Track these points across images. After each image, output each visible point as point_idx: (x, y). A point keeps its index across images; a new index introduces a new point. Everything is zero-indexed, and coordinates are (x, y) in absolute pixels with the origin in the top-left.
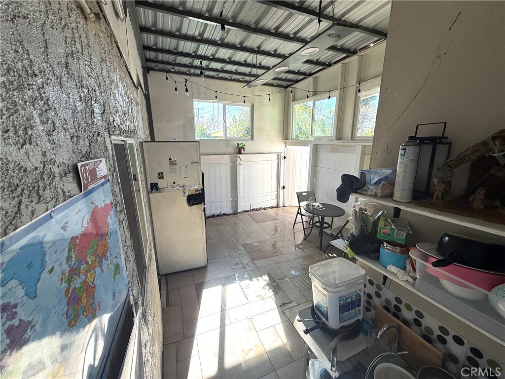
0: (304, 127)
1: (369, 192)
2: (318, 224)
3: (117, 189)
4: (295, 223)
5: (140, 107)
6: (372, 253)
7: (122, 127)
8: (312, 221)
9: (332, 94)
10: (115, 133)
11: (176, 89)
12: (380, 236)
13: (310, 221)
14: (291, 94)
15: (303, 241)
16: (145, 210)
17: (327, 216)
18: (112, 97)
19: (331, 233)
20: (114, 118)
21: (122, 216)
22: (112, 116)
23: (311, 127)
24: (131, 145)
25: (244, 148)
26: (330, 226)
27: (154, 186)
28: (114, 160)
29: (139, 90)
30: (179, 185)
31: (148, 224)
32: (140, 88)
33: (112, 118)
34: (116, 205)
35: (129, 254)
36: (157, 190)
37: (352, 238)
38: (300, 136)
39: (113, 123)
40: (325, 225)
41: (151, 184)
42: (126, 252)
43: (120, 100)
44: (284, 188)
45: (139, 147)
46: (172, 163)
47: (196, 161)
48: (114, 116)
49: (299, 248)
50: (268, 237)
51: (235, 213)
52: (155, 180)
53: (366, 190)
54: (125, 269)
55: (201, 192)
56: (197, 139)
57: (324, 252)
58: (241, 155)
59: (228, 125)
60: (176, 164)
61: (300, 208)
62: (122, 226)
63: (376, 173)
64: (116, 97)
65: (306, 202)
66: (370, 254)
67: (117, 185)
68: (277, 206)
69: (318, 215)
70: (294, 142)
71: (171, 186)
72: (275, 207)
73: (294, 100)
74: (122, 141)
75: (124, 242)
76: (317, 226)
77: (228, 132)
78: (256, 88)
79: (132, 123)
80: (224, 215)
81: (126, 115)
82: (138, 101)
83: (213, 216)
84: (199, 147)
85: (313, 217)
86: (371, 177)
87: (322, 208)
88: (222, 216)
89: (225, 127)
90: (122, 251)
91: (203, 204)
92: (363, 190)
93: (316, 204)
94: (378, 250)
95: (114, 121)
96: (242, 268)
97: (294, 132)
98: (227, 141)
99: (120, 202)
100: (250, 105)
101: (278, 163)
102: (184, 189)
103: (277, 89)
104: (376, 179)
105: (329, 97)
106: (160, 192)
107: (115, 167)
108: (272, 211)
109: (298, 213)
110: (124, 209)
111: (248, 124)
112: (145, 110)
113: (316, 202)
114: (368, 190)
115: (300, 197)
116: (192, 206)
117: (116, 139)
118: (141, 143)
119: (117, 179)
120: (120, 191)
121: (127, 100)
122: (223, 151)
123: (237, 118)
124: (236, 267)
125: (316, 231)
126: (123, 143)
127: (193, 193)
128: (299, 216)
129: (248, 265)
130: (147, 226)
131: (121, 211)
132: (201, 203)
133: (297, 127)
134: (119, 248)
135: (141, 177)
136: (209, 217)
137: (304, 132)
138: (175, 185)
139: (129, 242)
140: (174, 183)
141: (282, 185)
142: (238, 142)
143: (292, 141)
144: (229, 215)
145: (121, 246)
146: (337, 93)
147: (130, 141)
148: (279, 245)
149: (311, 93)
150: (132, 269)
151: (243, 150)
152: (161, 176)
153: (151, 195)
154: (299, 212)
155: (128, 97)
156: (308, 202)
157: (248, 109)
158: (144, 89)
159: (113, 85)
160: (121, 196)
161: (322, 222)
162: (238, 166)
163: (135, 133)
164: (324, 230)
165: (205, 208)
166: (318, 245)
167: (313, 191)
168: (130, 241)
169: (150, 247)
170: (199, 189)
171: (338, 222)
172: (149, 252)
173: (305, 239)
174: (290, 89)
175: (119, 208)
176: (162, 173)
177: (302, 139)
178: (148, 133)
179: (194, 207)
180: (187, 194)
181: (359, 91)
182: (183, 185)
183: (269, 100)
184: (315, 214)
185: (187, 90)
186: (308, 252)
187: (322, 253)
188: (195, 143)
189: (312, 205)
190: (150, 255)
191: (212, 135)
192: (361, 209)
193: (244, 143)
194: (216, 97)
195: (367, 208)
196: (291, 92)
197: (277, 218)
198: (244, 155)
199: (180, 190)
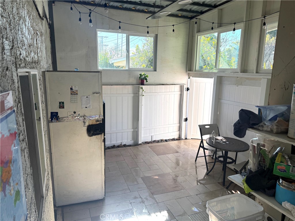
0: (209, 58)
1: (265, 129)
2: (222, 159)
3: (20, 119)
4: (197, 157)
5: (44, 37)
6: (268, 190)
7: (28, 59)
8: (215, 155)
9: (236, 26)
10: (21, 66)
11: (80, 20)
12: (276, 172)
13: (213, 155)
14: (196, 25)
15: (205, 176)
16: (44, 139)
17: (230, 151)
18: (20, 32)
19: (234, 169)
20: (21, 52)
21: (24, 145)
22: (19, 50)
23: (215, 58)
24: (34, 76)
25: (146, 79)
26: (234, 161)
27: (55, 115)
28: (19, 92)
29: (44, 21)
30: (79, 115)
31: (47, 154)
32: (45, 19)
33: (19, 52)
34: (19, 134)
35: (29, 182)
36: (57, 120)
37: (249, 174)
38: (204, 67)
39: (20, 57)
40: (229, 160)
41: (52, 113)
42: (26, 180)
43: (27, 34)
44: (186, 120)
45: (41, 77)
46: (73, 93)
47: (97, 91)
48: (21, 50)
49: (201, 183)
50: (168, 170)
51: (136, 144)
52: (56, 109)
53: (262, 126)
54: (24, 196)
55: (101, 122)
56: (100, 68)
57: (227, 188)
58: (143, 86)
59: (131, 54)
60: (77, 94)
61: (202, 142)
62: (23, 154)
63: (271, 110)
64: (23, 31)
65: (209, 135)
66: (266, 190)
67: (21, 116)
68: (179, 139)
69: (220, 149)
70: (197, 74)
71: (71, 116)
72: (177, 140)
73: (199, 31)
74: (26, 72)
75: (25, 170)
76: (221, 161)
77: (131, 62)
78: (160, 19)
79: (36, 54)
80: (125, 146)
81: (31, 47)
82: (43, 31)
83: (114, 147)
84: (101, 77)
85: (216, 151)
86: (266, 113)
87: (225, 142)
88: (122, 147)
89: (128, 57)
90: (22, 179)
91: (103, 135)
92: (260, 126)
93: (220, 138)
94: (274, 187)
95: (20, 54)
96: (140, 202)
97: (198, 63)
98: (130, 71)
99: (23, 131)
100: (154, 35)
101: (181, 95)
102: (85, 119)
103: (182, 20)
104: (271, 115)
105: (234, 30)
106: (60, 122)
107: (19, 98)
108: (173, 144)
109: (200, 146)
110: (26, 138)
111: (151, 54)
112: (48, 39)
113: (219, 136)
114: (264, 126)
115: (203, 130)
116: (92, 136)
117: (22, 71)
118: (44, 73)
119: (21, 109)
120: (23, 120)
121: (33, 33)
122: (126, 81)
123: (141, 47)
124: (134, 201)
125: (219, 166)
126: (27, 74)
127: (93, 124)
128: (201, 149)
129: (147, 199)
130: (46, 155)
131: (23, 140)
132: (101, 134)
133: (201, 58)
134: (20, 175)
135: (42, 106)
136: (109, 148)
137: (208, 64)
138: (75, 115)
139: (29, 171)
140: (75, 113)
141: (184, 117)
142: (140, 73)
143: (195, 72)
144: (130, 146)
145: (22, 174)
146: (242, 25)
147: (33, 72)
148: (180, 179)
149: (216, 25)
150: (30, 197)
151: (145, 81)
152: (62, 105)
153: (51, 124)
154: (202, 145)
155: (34, 30)
156: (211, 136)
157: (151, 40)
158: (48, 19)
159: (22, 21)
160: (23, 126)
161: (225, 157)
162: (140, 97)
163: (39, 63)
164: (227, 165)
165: (105, 138)
166: (221, 180)
167: (216, 125)
168: (30, 169)
169: (48, 177)
170: (99, 119)
171: (242, 157)
172: (46, 181)
173: (207, 174)
174: (194, 20)
175: (21, 137)
176: (63, 103)
177: (206, 71)
178: (50, 61)
179: (94, 137)
180: (87, 124)
181: (264, 24)
182: (83, 115)
183: (173, 31)
184: (218, 149)
185: (91, 21)
186: (210, 187)
187: (225, 189)
188: (97, 74)
189: (214, 139)
190: (47, 186)
191: (115, 65)
192: (258, 144)
193: (147, 74)
194: (120, 28)
195: (265, 144)
196: (196, 23)
197: (178, 150)
198: (146, 86)
199: (80, 120)
